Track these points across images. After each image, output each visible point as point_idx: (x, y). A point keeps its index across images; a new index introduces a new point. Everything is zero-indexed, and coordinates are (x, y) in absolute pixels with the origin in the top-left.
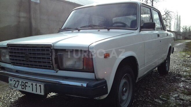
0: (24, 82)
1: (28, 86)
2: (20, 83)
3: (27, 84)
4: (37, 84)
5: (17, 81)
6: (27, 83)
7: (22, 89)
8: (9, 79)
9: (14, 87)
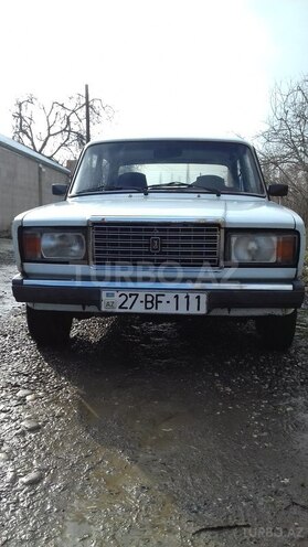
1: (164, 302)
3: (160, 298)
4: (190, 294)
5: (131, 295)
6: (164, 295)
8: (104, 294)
9: (120, 307)
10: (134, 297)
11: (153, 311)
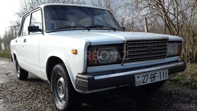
0: (153, 73)
1: (157, 77)
2: (149, 76)
3: (156, 75)
4: (164, 71)
5: (146, 75)
6: (156, 73)
7: (152, 81)
8: (136, 77)
9: (143, 83)
10: (147, 76)
11: (154, 81)
